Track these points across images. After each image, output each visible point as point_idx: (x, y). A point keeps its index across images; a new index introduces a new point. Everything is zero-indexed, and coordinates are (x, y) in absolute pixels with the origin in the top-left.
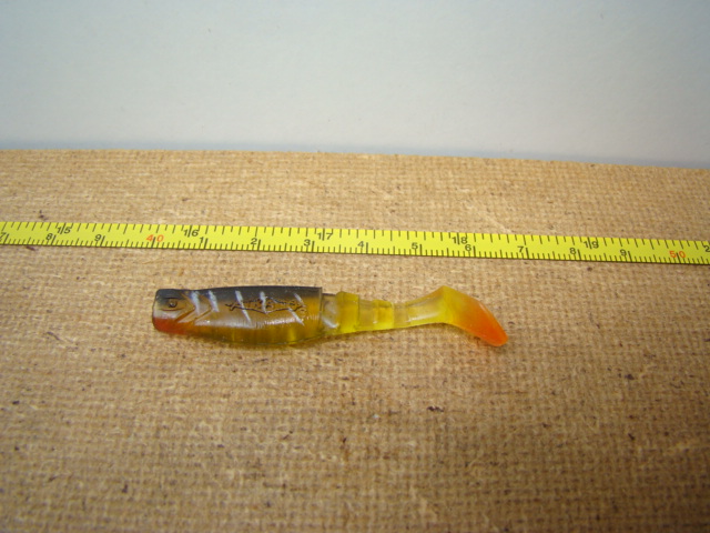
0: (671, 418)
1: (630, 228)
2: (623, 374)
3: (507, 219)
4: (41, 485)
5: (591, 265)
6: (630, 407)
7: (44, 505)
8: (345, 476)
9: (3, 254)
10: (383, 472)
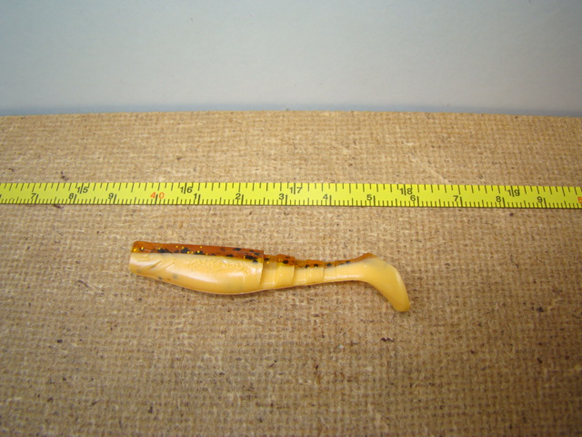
0: (572, 344)
1: (546, 176)
2: (536, 307)
3: (445, 170)
4: (86, 408)
5: (513, 211)
6: (540, 335)
7: (90, 424)
8: (318, 396)
9: (36, 213)
10: (347, 393)
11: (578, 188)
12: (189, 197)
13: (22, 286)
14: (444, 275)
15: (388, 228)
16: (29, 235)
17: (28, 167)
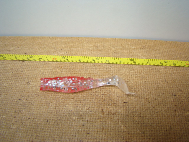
0: (186, 106)
1: (176, 58)
2: (173, 95)
3: (144, 55)
4: (26, 120)
5: (165, 67)
6: (175, 103)
7: (27, 125)
8: (103, 119)
9: (16, 63)
10: (112, 118)
11: (186, 61)
12: (64, 60)
13: (9, 83)
14: (144, 84)
15: (126, 70)
16: (13, 69)
17: (14, 50)
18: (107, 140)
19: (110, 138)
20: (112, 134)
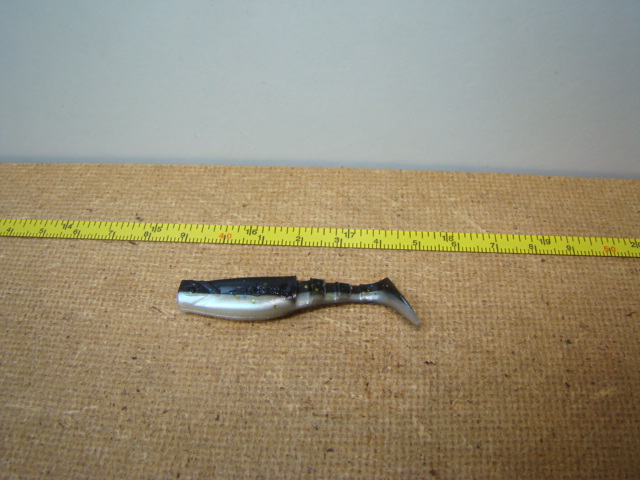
0: (597, 372)
1: (575, 228)
2: (564, 339)
3: (483, 222)
4: (158, 416)
5: (544, 258)
6: (568, 363)
7: (161, 430)
8: (369, 410)
9: (112, 248)
10: (394, 406)
11: (604, 239)
12: (254, 239)
13: (100, 310)
14: (481, 310)
15: (432, 269)
16: (107, 267)
17: (104, 209)
18: (382, 465)
19: (389, 461)
20: (393, 449)
